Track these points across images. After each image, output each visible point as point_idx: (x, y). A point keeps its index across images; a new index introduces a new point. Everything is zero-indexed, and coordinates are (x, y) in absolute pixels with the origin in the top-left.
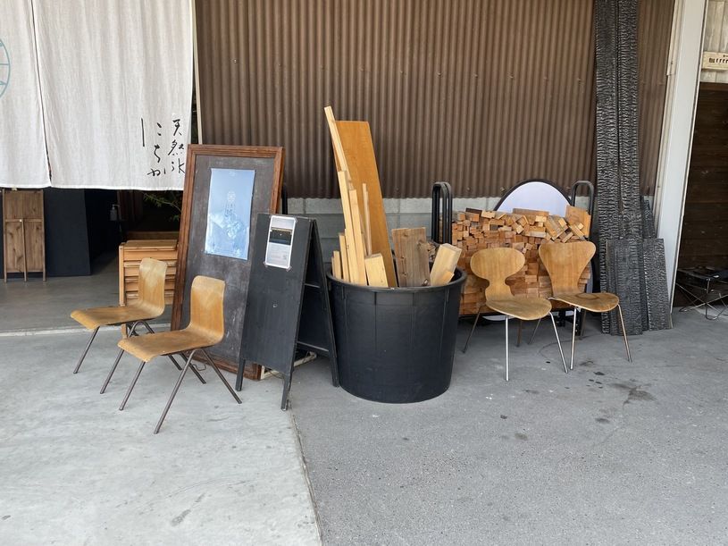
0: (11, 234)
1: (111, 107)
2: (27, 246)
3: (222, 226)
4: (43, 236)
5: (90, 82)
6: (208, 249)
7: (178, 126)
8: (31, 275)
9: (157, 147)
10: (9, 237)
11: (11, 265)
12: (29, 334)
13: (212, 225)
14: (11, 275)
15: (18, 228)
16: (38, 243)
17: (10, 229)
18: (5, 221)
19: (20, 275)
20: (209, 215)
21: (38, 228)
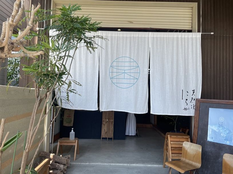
0: (104, 124)
1: (173, 86)
2: (109, 129)
3: (217, 131)
4: (113, 125)
5: (166, 77)
6: (209, 139)
7: (194, 92)
8: (109, 139)
9: (187, 100)
10: (103, 125)
11: (103, 135)
12: (128, 165)
13: (211, 130)
14: (103, 138)
15: (106, 122)
16: (112, 128)
17: (104, 123)
18: (103, 120)
19: (106, 138)
20: (209, 126)
21: (112, 123)
